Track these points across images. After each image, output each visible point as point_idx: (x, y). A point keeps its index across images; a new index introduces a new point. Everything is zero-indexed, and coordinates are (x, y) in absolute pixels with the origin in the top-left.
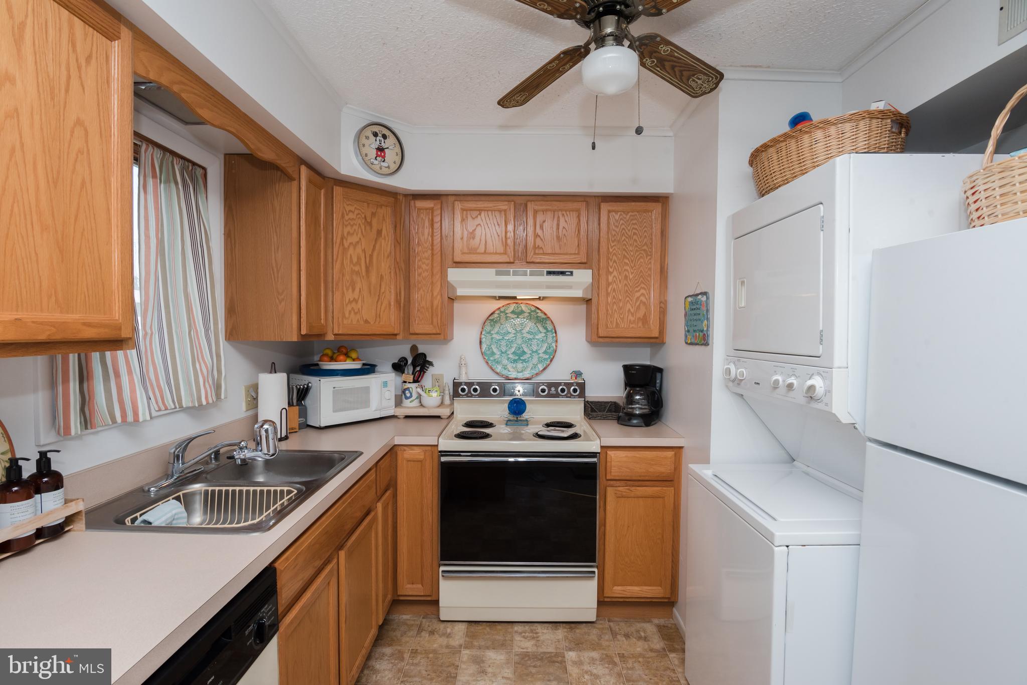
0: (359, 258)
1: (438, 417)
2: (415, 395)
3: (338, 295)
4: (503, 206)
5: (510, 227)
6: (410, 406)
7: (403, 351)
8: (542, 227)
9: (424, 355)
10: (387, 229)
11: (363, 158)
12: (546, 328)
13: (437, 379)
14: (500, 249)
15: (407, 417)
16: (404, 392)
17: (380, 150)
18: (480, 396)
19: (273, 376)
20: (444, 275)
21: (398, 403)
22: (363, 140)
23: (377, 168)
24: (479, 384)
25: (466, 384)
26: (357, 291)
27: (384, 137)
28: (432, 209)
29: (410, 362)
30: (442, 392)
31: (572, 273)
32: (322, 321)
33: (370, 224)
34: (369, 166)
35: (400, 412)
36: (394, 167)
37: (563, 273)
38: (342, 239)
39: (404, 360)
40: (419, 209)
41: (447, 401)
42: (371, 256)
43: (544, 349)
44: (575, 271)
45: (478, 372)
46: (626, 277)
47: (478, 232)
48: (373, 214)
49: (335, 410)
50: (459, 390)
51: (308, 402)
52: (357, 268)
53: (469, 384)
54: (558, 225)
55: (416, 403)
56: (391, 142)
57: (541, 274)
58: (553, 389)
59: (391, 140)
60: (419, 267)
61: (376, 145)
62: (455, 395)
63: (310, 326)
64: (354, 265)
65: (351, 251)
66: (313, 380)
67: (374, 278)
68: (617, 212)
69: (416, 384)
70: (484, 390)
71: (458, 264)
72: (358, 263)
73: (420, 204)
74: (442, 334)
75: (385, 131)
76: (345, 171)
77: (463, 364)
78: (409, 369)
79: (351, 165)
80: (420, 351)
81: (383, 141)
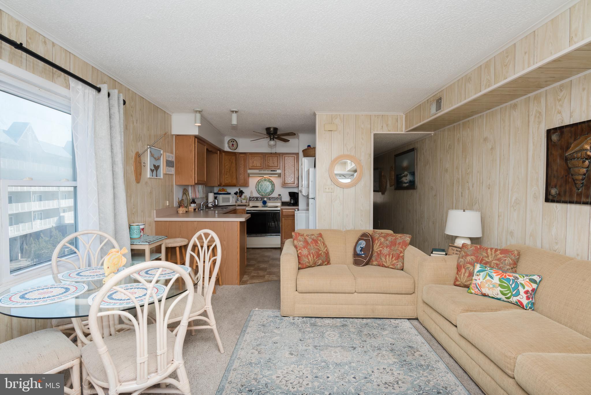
0: (228, 168)
1: (246, 205)
2: (240, 200)
3: (224, 177)
4: (261, 155)
5: (262, 160)
6: (239, 203)
7: (236, 190)
8: (269, 160)
9: (242, 191)
10: (234, 161)
11: (229, 147)
12: (272, 184)
13: (245, 197)
14: (260, 166)
15: (238, 205)
16: (237, 199)
17: (233, 145)
19: (211, 193)
20: (246, 171)
21: (236, 202)
22: (229, 143)
24: (256, 198)
25: (252, 197)
26: (228, 175)
27: (233, 142)
28: (244, 157)
29: (238, 192)
30: (247, 200)
31: (276, 171)
32: (221, 182)
33: (230, 161)
34: (230, 149)
35: (236, 204)
36: (235, 148)
37: (274, 171)
38: (224, 164)
40: (241, 156)
41: (248, 202)
42: (230, 168)
43: (272, 189)
45: (256, 194)
46: (289, 172)
47: (255, 162)
48: (231, 158)
49: (223, 202)
50: (251, 199)
52: (227, 170)
53: (253, 198)
54: (273, 160)
55: (240, 202)
56: (235, 143)
57: (269, 171)
58: (274, 199)
59: (235, 142)
60: (241, 170)
61: (231, 144)
62: (250, 200)
63: (219, 184)
65: (226, 166)
66: (218, 195)
67: (231, 172)
68: (286, 157)
69: (240, 198)
70: (257, 199)
71: (250, 169)
72: (228, 169)
73: (241, 155)
74: (246, 185)
75: (234, 140)
76: (226, 150)
77: (251, 193)
78: (238, 194)
79: (227, 148)
80: (241, 190)
81: (233, 143)
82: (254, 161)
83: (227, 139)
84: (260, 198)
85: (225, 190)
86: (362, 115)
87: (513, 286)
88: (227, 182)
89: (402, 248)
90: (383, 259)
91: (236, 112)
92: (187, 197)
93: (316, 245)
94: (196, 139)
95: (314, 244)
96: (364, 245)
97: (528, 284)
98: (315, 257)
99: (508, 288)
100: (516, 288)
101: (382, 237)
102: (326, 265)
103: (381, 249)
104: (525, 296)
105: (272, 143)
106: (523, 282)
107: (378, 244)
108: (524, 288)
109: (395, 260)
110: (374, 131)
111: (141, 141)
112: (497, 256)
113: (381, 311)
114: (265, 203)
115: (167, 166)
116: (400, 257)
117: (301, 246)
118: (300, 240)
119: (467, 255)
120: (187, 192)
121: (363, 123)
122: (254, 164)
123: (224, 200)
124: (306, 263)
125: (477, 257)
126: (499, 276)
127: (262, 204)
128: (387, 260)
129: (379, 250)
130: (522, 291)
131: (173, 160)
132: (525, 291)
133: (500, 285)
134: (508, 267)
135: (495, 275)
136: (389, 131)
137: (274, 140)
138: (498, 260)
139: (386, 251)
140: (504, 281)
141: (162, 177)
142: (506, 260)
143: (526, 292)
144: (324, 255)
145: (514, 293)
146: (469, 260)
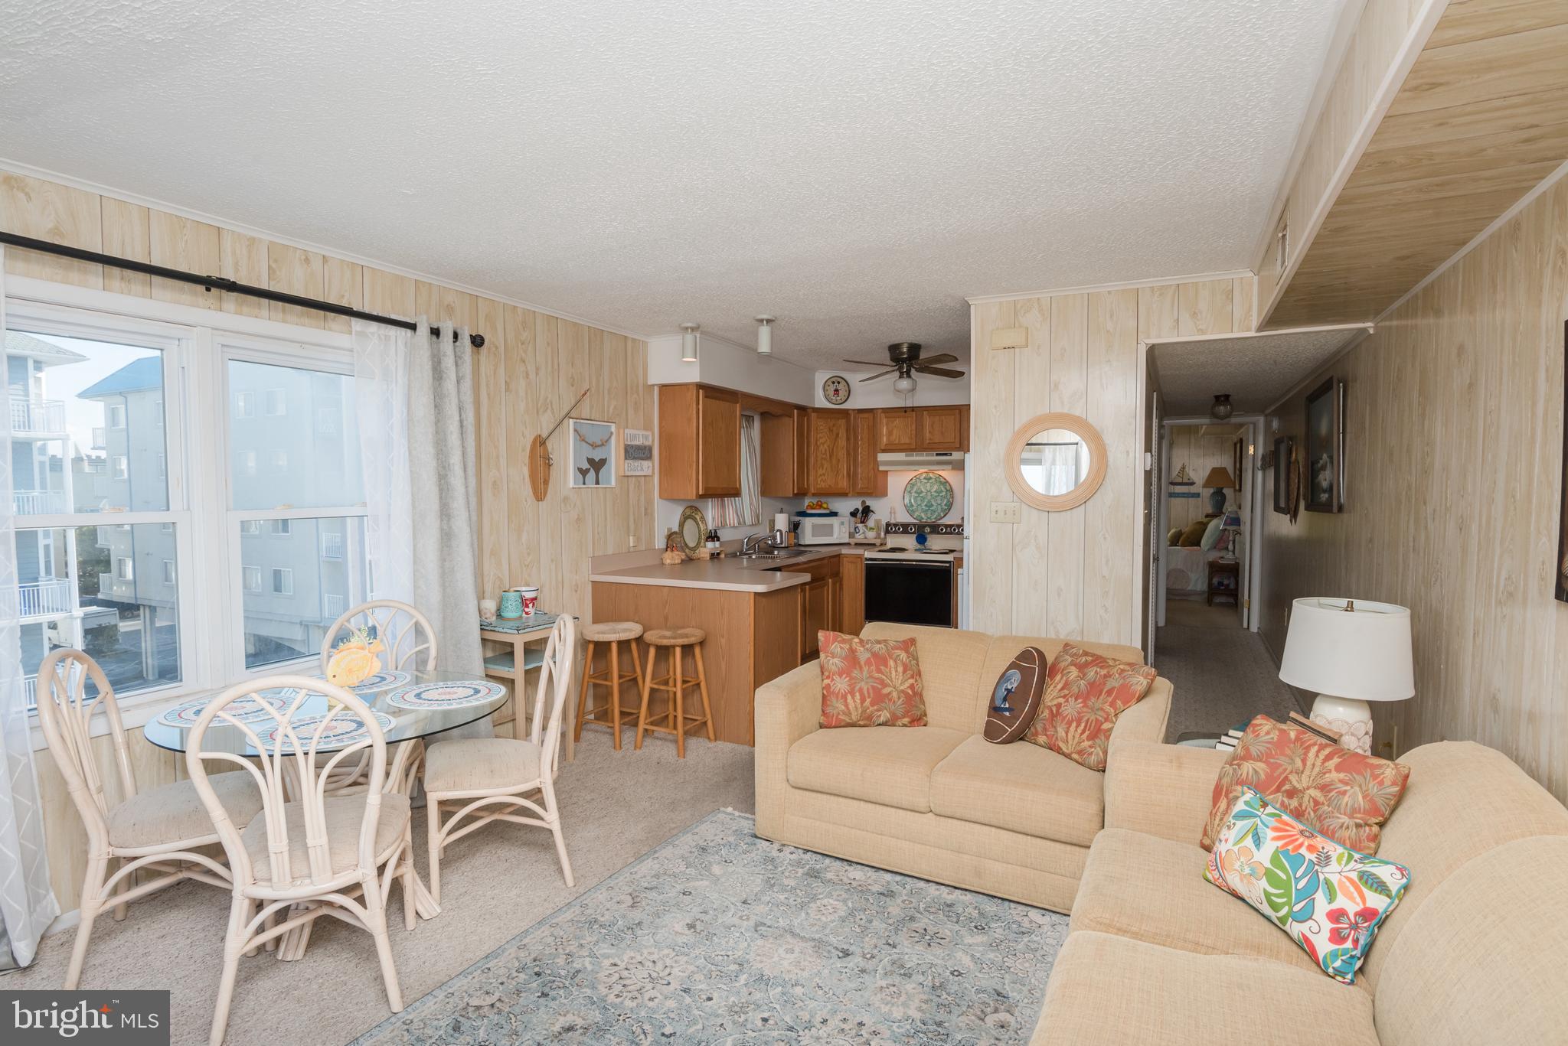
0: (826, 450)
1: (874, 545)
2: (861, 532)
3: (812, 473)
4: (910, 414)
6: (859, 538)
7: (856, 504)
8: (931, 427)
9: (869, 507)
10: (843, 433)
11: (826, 397)
12: (946, 488)
13: (878, 522)
14: (908, 441)
15: (856, 544)
16: (855, 529)
17: (836, 390)
18: (902, 533)
19: (782, 515)
20: (875, 458)
21: (851, 536)
22: (827, 387)
23: (833, 401)
24: (901, 525)
26: (825, 468)
27: (839, 383)
28: (868, 419)
29: (860, 511)
30: (878, 531)
31: (951, 455)
32: (806, 486)
33: (832, 431)
34: (831, 401)
35: (853, 541)
36: (844, 399)
37: (946, 454)
38: (817, 440)
39: (857, 510)
40: (860, 418)
41: (881, 535)
42: (833, 449)
43: (945, 502)
44: (953, 453)
45: (903, 517)
47: (895, 431)
48: (834, 425)
49: (813, 537)
50: (890, 528)
51: (799, 531)
52: (824, 456)
53: (895, 525)
54: (942, 425)
55: (862, 536)
57: (932, 455)
58: (949, 529)
59: (843, 383)
60: (861, 454)
61: (833, 389)
62: (887, 532)
63: (798, 489)
64: (824, 454)
65: (821, 447)
66: (802, 519)
67: (834, 461)
69: (863, 525)
70: (905, 529)
71: (884, 451)
72: (825, 453)
73: (860, 416)
74: (880, 491)
75: (839, 380)
76: (817, 405)
77: (893, 512)
78: (859, 515)
79: (820, 401)
80: (867, 504)
81: (838, 386)
82: (893, 429)
83: (821, 377)
84: (914, 525)
85: (825, 506)
86: (1109, 292)
87: (1301, 884)
88: (823, 485)
89: (1112, 704)
90: (1061, 732)
91: (769, 321)
92: (698, 524)
93: (879, 671)
94: (701, 391)
95: (873, 668)
96: (1015, 685)
97: (1352, 889)
98: (868, 700)
99: (1285, 885)
100: (1308, 894)
101: (1075, 665)
102: (905, 725)
103: (1061, 700)
104: (1327, 926)
105: (905, 384)
106: (1335, 879)
107: (1060, 686)
108: (1331, 901)
109: (1089, 738)
110: (1148, 338)
111: (549, 411)
112: (1325, 773)
113: (1000, 876)
114: (921, 539)
115: (626, 459)
116: (1098, 733)
117: (834, 668)
118: (833, 654)
119: (1247, 756)
120: (699, 513)
121: (1111, 316)
122: (894, 437)
123: (817, 530)
124: (839, 714)
125: (1274, 767)
126: (1280, 843)
127: (915, 542)
128: (1069, 734)
129: (1055, 702)
130: (1322, 905)
131: (648, 443)
132: (1332, 910)
133: (1269, 875)
134: (1345, 819)
135: (1271, 834)
136: (1202, 332)
137: (909, 376)
138: (1324, 788)
139: (1071, 708)
140: (1283, 860)
141: (613, 483)
142: (1344, 793)
143: (1336, 916)
144: (899, 698)
145: (1297, 908)
146: (1248, 774)
